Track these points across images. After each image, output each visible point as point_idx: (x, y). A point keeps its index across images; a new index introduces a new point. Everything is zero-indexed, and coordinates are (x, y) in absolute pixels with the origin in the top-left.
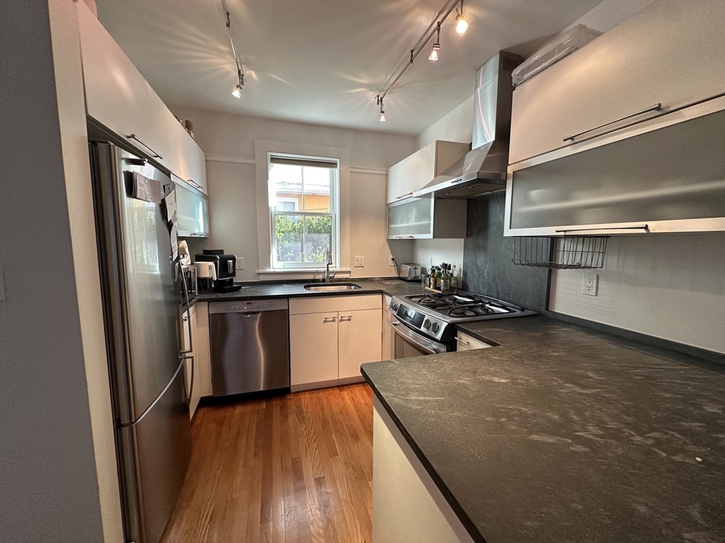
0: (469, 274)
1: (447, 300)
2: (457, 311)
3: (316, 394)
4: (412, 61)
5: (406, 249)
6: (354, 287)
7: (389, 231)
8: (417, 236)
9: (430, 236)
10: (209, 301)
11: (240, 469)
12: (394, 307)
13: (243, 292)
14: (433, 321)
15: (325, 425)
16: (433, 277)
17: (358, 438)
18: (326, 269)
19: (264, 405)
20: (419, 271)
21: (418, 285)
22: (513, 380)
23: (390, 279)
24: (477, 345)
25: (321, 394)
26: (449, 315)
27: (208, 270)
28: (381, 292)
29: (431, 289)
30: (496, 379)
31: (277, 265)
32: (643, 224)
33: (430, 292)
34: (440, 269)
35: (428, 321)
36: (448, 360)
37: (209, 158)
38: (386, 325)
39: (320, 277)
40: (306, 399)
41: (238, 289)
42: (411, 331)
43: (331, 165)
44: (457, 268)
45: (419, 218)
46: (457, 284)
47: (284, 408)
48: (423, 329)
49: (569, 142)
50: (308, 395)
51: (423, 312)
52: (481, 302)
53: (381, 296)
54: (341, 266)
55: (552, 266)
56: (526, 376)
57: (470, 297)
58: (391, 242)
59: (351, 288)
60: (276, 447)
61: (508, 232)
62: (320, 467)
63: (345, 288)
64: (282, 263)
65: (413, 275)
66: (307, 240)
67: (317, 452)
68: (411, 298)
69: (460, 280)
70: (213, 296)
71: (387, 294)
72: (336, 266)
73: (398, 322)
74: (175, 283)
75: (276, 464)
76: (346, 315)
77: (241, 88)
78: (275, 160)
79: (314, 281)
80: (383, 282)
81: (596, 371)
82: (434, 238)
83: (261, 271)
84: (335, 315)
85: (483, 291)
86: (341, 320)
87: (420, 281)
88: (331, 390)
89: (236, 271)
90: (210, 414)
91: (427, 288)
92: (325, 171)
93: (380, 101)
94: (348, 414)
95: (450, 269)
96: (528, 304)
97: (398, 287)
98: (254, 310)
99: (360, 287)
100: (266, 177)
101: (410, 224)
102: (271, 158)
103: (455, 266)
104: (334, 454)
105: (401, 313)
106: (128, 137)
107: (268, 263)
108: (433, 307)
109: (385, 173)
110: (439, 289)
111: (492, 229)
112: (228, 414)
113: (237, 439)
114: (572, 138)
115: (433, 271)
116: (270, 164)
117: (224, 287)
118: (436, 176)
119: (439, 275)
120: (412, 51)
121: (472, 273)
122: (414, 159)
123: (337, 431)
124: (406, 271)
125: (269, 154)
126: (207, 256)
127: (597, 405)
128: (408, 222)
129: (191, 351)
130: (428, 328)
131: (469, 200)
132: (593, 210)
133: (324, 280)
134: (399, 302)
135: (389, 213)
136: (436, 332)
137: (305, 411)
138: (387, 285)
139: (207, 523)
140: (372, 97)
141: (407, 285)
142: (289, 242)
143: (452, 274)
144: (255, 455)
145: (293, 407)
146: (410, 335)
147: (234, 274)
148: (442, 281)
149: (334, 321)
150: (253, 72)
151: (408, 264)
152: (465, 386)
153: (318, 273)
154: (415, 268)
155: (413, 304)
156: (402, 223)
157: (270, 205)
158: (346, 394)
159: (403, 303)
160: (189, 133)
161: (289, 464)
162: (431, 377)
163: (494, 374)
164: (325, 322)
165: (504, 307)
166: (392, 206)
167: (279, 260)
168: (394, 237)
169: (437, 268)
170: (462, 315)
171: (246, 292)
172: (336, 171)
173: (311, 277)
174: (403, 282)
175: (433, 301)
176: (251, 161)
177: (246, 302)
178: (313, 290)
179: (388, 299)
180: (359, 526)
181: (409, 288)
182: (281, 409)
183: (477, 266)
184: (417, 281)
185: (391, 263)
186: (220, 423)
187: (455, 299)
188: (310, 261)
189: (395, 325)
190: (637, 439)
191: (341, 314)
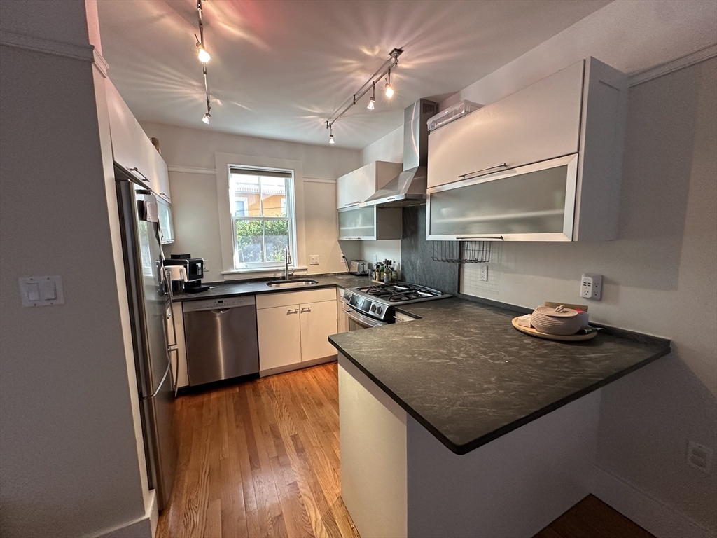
0: (406, 269)
1: (389, 290)
2: (396, 297)
3: (283, 377)
4: (354, 103)
5: (354, 249)
6: (312, 283)
7: (339, 233)
8: (364, 238)
9: (374, 238)
10: (183, 301)
11: (226, 438)
12: (347, 298)
13: (212, 292)
14: (377, 306)
15: (294, 398)
16: (378, 271)
17: (322, 404)
18: (285, 268)
19: (237, 390)
20: (366, 267)
21: (365, 279)
22: (426, 337)
23: (342, 274)
24: (407, 319)
25: (287, 376)
26: (389, 300)
27: (179, 273)
28: (335, 286)
29: (377, 281)
30: (416, 337)
31: (239, 266)
32: (499, 236)
33: (376, 283)
34: (383, 265)
35: (374, 306)
36: (387, 329)
37: (171, 169)
38: (340, 311)
39: (280, 275)
40: (274, 381)
41: (206, 289)
42: (362, 316)
43: (287, 175)
44: (396, 264)
45: (364, 223)
46: (397, 276)
47: (256, 391)
48: (370, 312)
49: (462, 178)
50: (275, 378)
51: (370, 300)
52: (414, 289)
53: (335, 289)
54: (298, 264)
55: (461, 261)
56: (433, 334)
57: (406, 287)
58: (343, 243)
59: (309, 284)
60: (254, 418)
61: (429, 238)
62: (294, 428)
63: (303, 284)
64: (244, 263)
65: (361, 270)
66: (266, 242)
67: (290, 419)
68: (360, 289)
69: (399, 274)
70: (184, 297)
71: (341, 287)
72: (294, 265)
73: (351, 309)
74: (161, 285)
75: (257, 430)
76: (306, 307)
77: (210, 116)
78: (234, 170)
79: (274, 278)
80: (337, 277)
81: (476, 328)
82: (377, 239)
83: (225, 272)
84: (297, 307)
85: (416, 281)
86: (302, 312)
87: (367, 275)
88: (295, 373)
89: (204, 273)
90: (188, 401)
91: (373, 281)
92: (281, 180)
93: (329, 126)
94: (312, 388)
95: (391, 264)
96: (446, 289)
97: (349, 281)
98: (225, 307)
99: (317, 283)
100: (227, 187)
101: (358, 227)
102: (231, 169)
103: (394, 262)
104: (304, 417)
105: (353, 302)
106: (131, 170)
107: (231, 264)
108: (377, 295)
109: (334, 182)
110: (383, 281)
111: (421, 232)
112: (205, 399)
113: (219, 417)
114: (464, 176)
115: (378, 266)
116: (230, 174)
117: (193, 288)
118: (377, 190)
119: (383, 269)
120: (354, 95)
121: (408, 267)
122: (359, 173)
123: (304, 402)
124: (355, 267)
125: (229, 165)
126: (175, 260)
127: (469, 345)
128: (355, 226)
129: (176, 344)
130: (374, 311)
131: (403, 209)
132: (477, 224)
133: (284, 278)
134: (351, 293)
135: (339, 217)
136: (380, 314)
137: (274, 390)
138: (340, 279)
139: (206, 477)
140: (322, 122)
141: (356, 279)
142: (248, 243)
143: (392, 269)
144: (237, 426)
145: (264, 389)
146: (362, 318)
147: (202, 276)
148: (385, 274)
149: (296, 312)
150: (219, 101)
151: (357, 261)
152: (397, 342)
153: (278, 271)
154: (363, 264)
155: (363, 294)
156: (351, 226)
157: (231, 212)
158: (309, 374)
159: (354, 294)
160: (158, 150)
161: (268, 429)
162: (376, 339)
163: (416, 334)
164: (288, 314)
165: (430, 293)
166: (340, 211)
167: (241, 261)
168: (344, 238)
169: (381, 263)
170: (399, 300)
171: (214, 291)
172: (291, 180)
173: (272, 275)
174: (354, 277)
175: (378, 291)
176: (212, 172)
177: (217, 300)
178: (274, 287)
179: (342, 292)
180: (328, 460)
181: (359, 281)
182: (253, 391)
183: (411, 261)
184: (365, 275)
185: (343, 260)
186: (200, 406)
187: (395, 289)
188: (270, 260)
189: (349, 312)
190: (483, 357)
191: (302, 307)
